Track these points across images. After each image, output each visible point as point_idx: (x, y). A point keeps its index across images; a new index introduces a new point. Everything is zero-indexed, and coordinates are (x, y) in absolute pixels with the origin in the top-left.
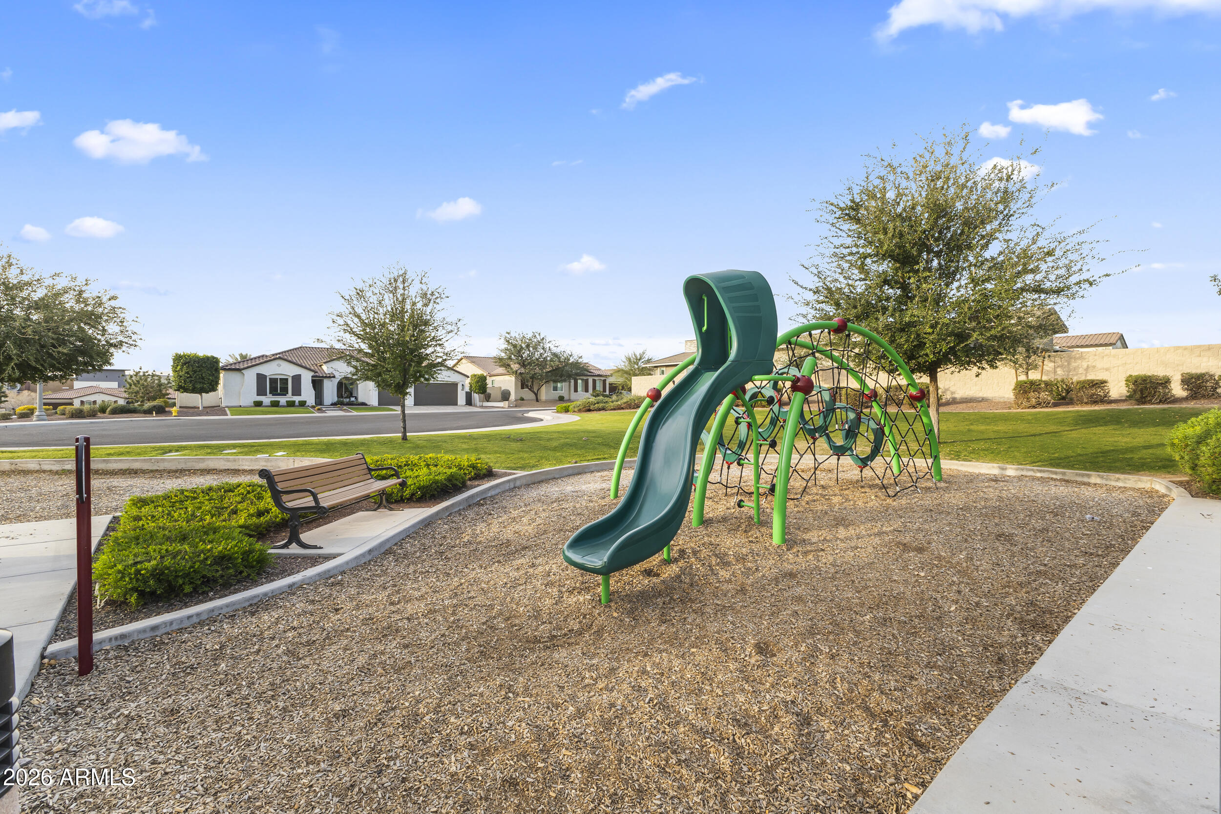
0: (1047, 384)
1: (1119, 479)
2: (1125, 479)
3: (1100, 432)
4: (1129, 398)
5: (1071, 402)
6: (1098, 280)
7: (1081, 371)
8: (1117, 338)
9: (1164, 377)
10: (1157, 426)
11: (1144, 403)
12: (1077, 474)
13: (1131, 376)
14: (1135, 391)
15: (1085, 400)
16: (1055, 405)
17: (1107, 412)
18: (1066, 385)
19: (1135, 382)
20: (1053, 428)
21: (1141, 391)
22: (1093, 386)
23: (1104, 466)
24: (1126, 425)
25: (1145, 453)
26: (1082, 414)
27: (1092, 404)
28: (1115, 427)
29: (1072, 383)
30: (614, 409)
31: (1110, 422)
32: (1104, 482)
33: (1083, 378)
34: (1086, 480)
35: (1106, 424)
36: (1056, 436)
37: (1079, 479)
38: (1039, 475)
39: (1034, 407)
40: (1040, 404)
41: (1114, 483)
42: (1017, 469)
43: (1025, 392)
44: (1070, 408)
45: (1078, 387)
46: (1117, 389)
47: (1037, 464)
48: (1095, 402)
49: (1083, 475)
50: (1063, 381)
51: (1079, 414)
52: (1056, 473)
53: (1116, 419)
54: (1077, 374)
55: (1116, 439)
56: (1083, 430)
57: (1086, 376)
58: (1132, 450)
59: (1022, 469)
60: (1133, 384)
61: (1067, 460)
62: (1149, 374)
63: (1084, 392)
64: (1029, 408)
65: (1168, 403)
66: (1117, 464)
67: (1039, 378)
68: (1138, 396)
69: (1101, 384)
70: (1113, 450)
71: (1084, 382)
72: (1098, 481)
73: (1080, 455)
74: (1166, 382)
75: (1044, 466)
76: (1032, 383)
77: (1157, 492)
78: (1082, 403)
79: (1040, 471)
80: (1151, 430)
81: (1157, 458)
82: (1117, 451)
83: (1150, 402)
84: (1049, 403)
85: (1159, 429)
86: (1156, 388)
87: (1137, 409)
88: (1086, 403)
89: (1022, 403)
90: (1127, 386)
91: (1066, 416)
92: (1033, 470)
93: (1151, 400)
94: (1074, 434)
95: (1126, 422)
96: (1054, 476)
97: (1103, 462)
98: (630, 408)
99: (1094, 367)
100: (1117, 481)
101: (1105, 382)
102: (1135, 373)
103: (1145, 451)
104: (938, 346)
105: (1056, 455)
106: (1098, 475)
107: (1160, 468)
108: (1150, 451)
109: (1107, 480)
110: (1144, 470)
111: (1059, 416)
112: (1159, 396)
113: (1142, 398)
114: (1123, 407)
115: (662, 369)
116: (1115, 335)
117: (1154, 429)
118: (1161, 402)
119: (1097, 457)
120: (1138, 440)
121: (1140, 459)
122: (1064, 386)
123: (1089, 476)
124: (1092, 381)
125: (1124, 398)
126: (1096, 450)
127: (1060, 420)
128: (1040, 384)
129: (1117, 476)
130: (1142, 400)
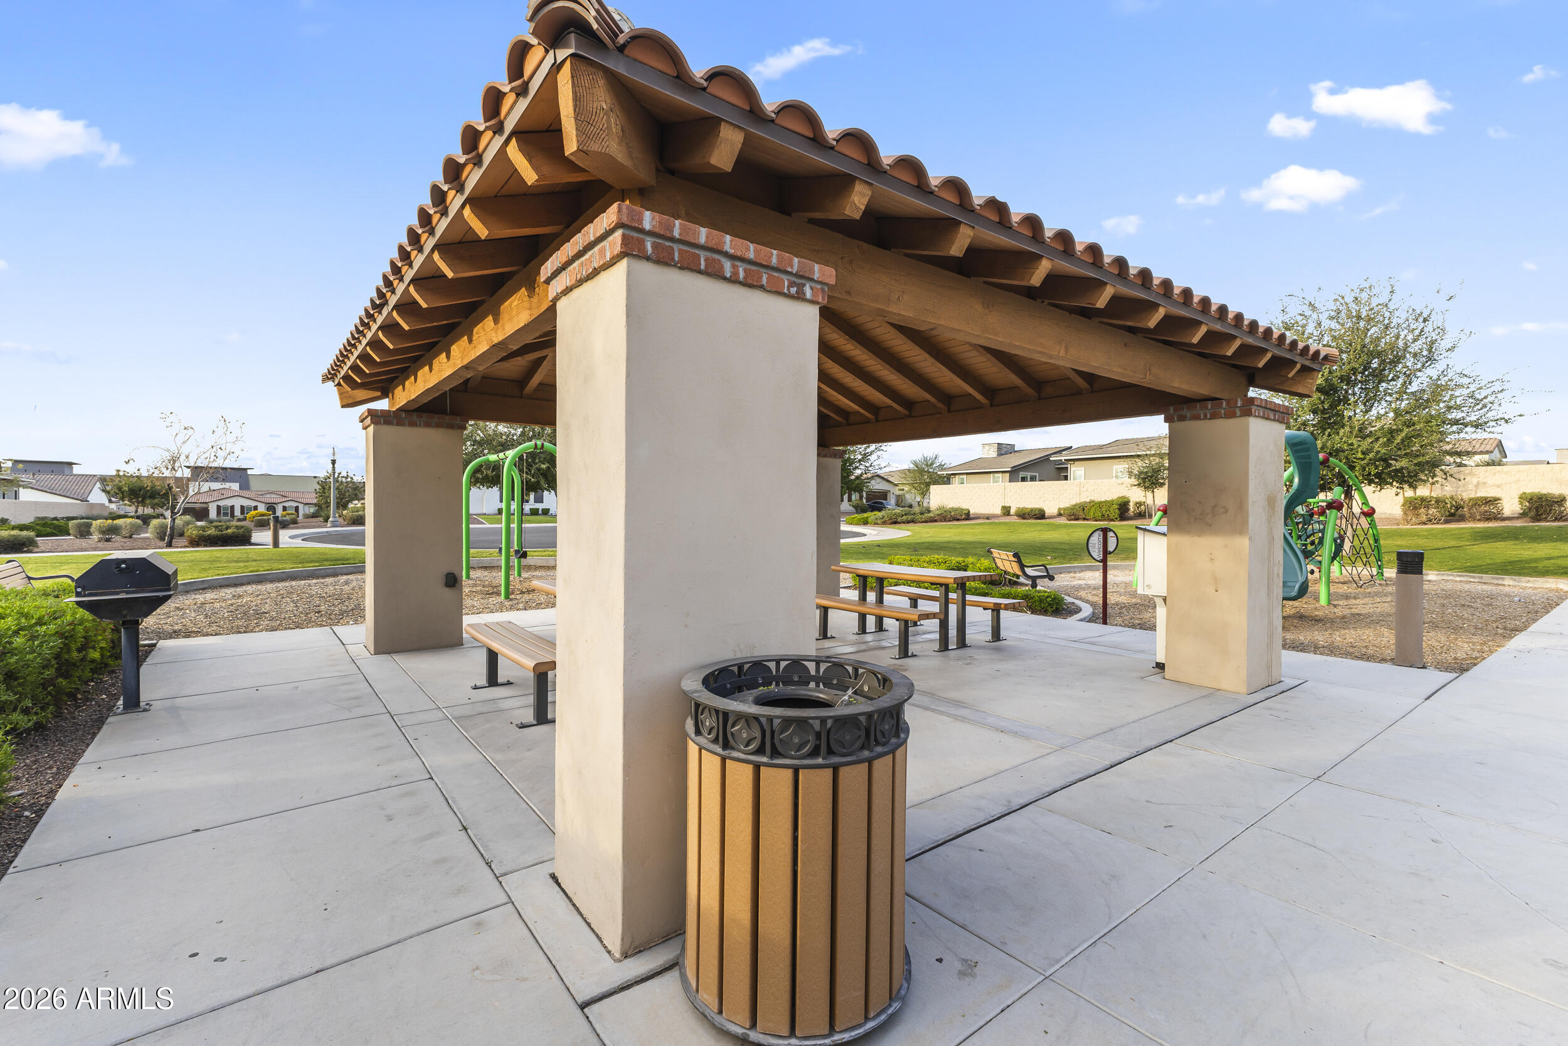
0: (1438, 501)
1: (1529, 581)
2: (1535, 581)
3: (1502, 546)
4: (1523, 515)
5: (1462, 519)
6: (1513, 419)
7: (1470, 487)
8: (1494, 445)
9: (1560, 495)
10: (1555, 542)
11: (1539, 521)
12: (1492, 578)
13: (1525, 493)
14: (1530, 509)
15: (1478, 517)
16: (1447, 522)
17: (1502, 528)
18: (1456, 502)
19: (1530, 500)
20: (1453, 543)
21: (1537, 509)
22: (1486, 503)
23: (1513, 572)
24: (1525, 541)
25: (1547, 563)
26: (1477, 530)
27: (1485, 521)
28: (1515, 542)
29: (1462, 500)
30: (926, 522)
31: (1507, 538)
32: (1517, 584)
33: (1473, 495)
34: (1500, 582)
35: (1504, 539)
36: (1459, 550)
37: (1496, 582)
38: (1458, 579)
39: (1424, 523)
40: (1430, 521)
41: (1524, 584)
42: (1438, 575)
43: (1415, 508)
44: (1462, 525)
45: (1470, 504)
46: (1511, 506)
47: (1454, 571)
48: (1488, 519)
49: (1497, 579)
50: (1452, 498)
51: (1475, 530)
52: (1474, 577)
53: (1513, 535)
54: (1466, 491)
55: (1518, 552)
56: (1484, 545)
57: (1476, 492)
58: (1536, 560)
59: (1443, 575)
60: (1528, 502)
61: (1480, 568)
62: (1544, 492)
63: (1476, 509)
64: (1419, 524)
65: (1563, 521)
66: (1525, 571)
67: (1428, 494)
68: (1533, 513)
69: (1493, 501)
70: (1519, 561)
71: (1477, 499)
72: (1511, 583)
73: (1490, 564)
74: (1562, 500)
75: (1462, 572)
76: (1423, 499)
77: (1562, 590)
78: (1473, 518)
79: (1460, 576)
80: (1550, 545)
81: (1559, 567)
82: (1522, 561)
83: (1545, 520)
84: (1440, 520)
85: (1557, 544)
86: (1552, 506)
87: (1533, 526)
88: (1479, 520)
89: (1411, 519)
90: (1521, 503)
91: (1461, 532)
92: (1453, 575)
93: (1546, 518)
94: (1476, 548)
95: (1525, 537)
96: (1472, 580)
97: (1512, 569)
98: (945, 521)
99: (1485, 483)
100: (1527, 582)
101: (1499, 499)
102: (1529, 490)
103: (1547, 562)
104: (1367, 469)
105: (1469, 564)
106: (1512, 578)
107: (1562, 574)
108: (1552, 561)
109: (1518, 582)
110: (1548, 575)
111: (1455, 532)
112: (1554, 514)
113: (1537, 515)
114: (1519, 524)
115: (962, 477)
116: (1491, 441)
117: (1553, 544)
118: (1556, 519)
119: (1506, 566)
120: (1539, 553)
121: (1544, 567)
122: (1454, 503)
123: (1503, 579)
124: (1486, 498)
125: (1516, 516)
126: (1503, 561)
127: (1459, 536)
128: (1431, 501)
129: (1528, 578)
130: (1537, 518)
